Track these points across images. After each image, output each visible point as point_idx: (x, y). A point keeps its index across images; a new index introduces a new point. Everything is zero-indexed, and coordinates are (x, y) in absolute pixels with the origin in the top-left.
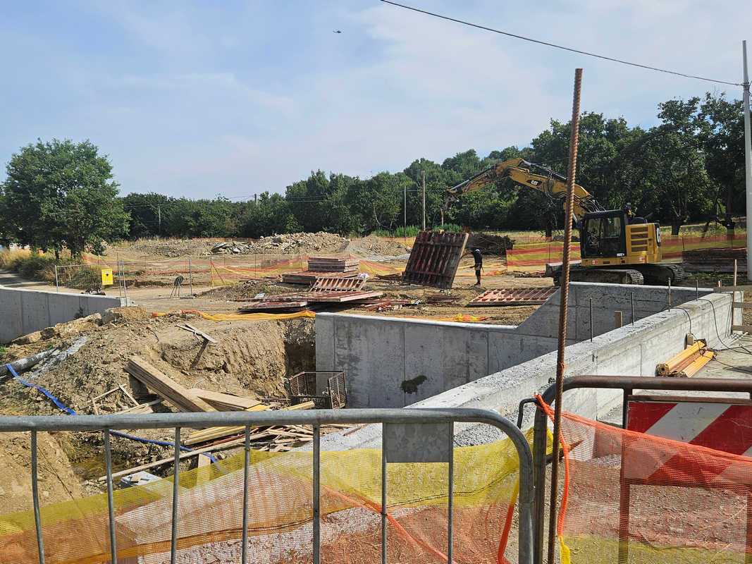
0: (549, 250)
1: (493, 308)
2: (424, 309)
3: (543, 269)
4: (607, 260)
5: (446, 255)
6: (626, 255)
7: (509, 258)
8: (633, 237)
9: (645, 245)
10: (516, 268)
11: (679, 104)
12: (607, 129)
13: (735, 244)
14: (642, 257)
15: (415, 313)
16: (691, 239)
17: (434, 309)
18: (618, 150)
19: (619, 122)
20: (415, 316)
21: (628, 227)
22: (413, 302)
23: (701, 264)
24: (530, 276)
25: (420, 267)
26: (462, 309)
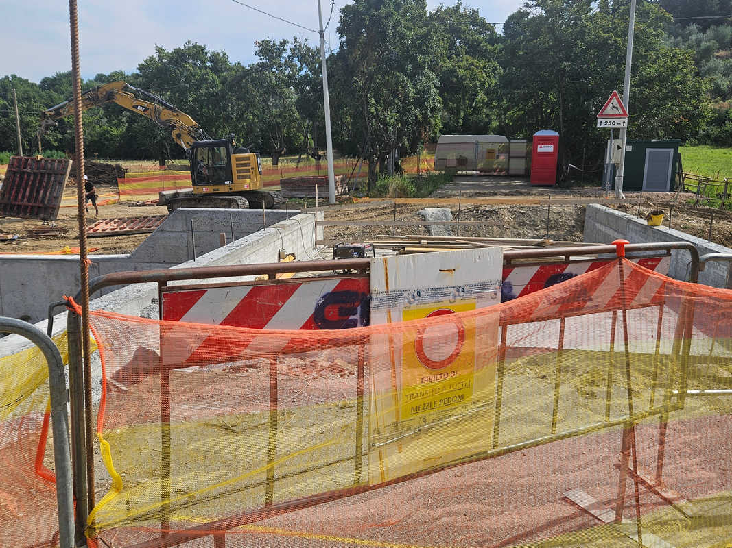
0: (163, 178)
1: (106, 238)
2: (24, 243)
3: (156, 197)
4: (216, 187)
5: (48, 183)
6: (233, 183)
7: (121, 187)
8: (238, 165)
9: (248, 174)
10: (129, 198)
11: (272, 44)
12: (211, 62)
13: (321, 174)
14: (247, 185)
15: (13, 249)
16: (288, 169)
17: (37, 243)
18: (223, 83)
19: (221, 55)
20: (13, 252)
21: (234, 156)
22: (10, 237)
23: (295, 190)
24: (144, 205)
25: (17, 197)
26: (70, 242)
